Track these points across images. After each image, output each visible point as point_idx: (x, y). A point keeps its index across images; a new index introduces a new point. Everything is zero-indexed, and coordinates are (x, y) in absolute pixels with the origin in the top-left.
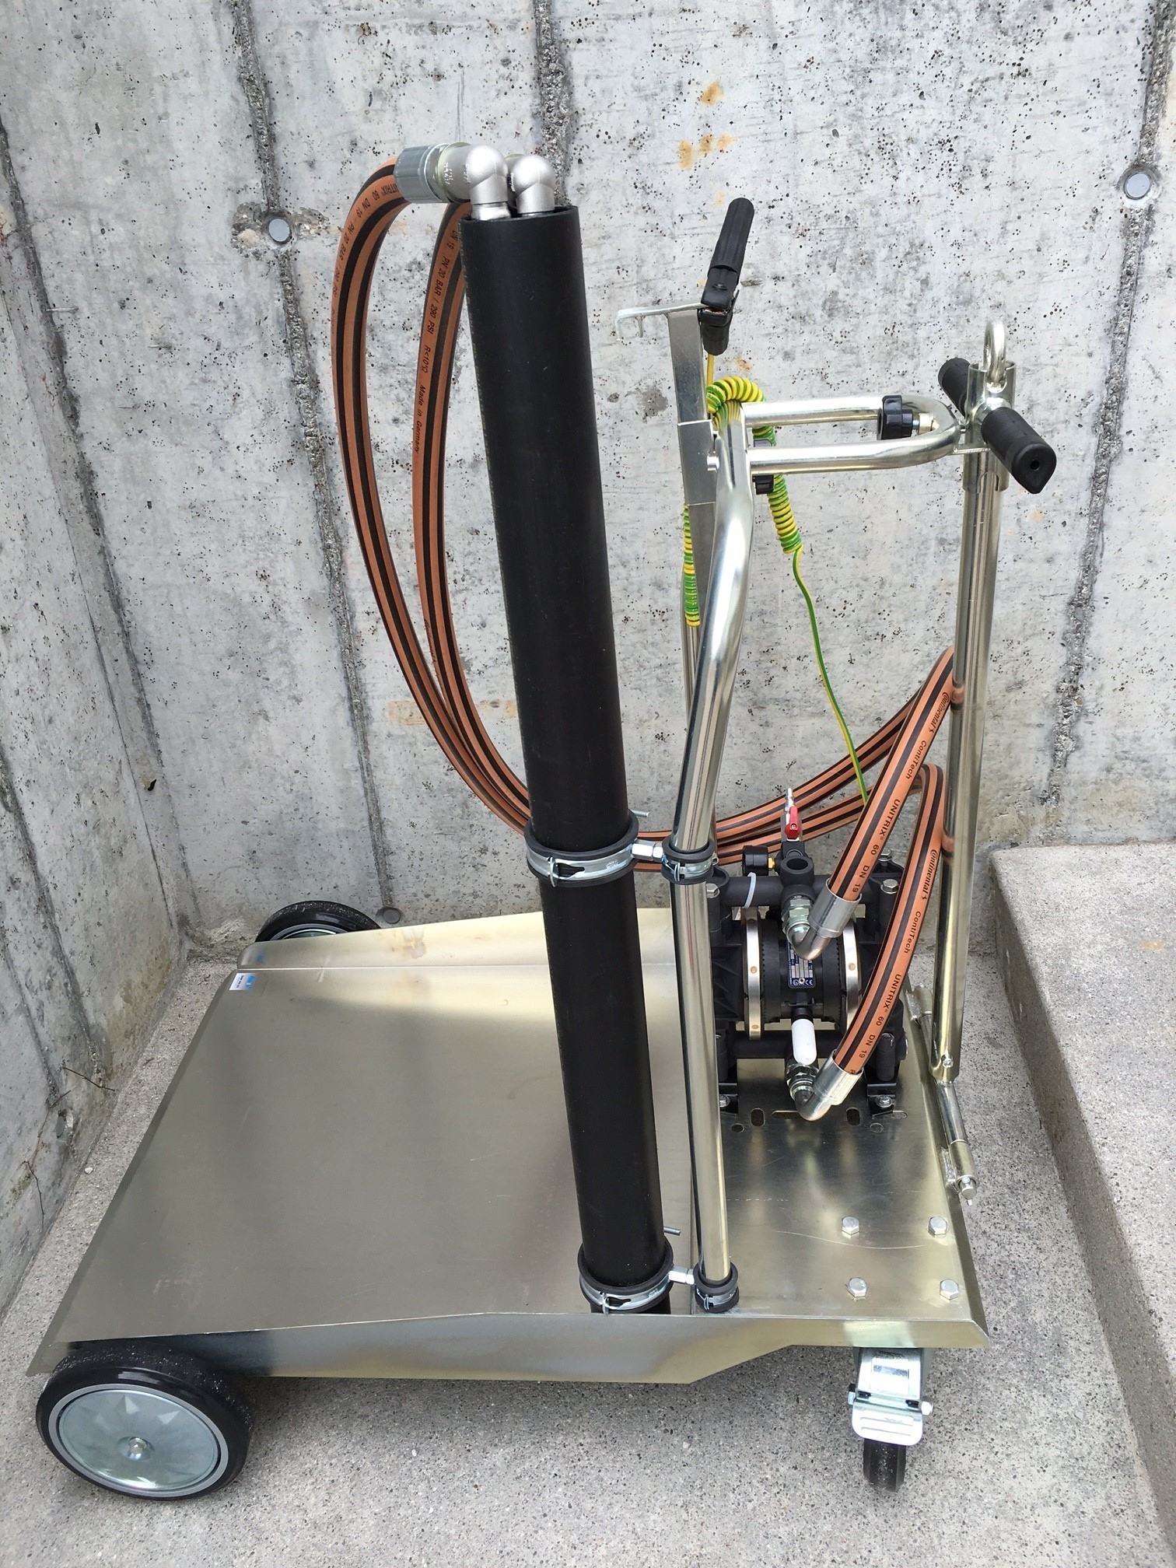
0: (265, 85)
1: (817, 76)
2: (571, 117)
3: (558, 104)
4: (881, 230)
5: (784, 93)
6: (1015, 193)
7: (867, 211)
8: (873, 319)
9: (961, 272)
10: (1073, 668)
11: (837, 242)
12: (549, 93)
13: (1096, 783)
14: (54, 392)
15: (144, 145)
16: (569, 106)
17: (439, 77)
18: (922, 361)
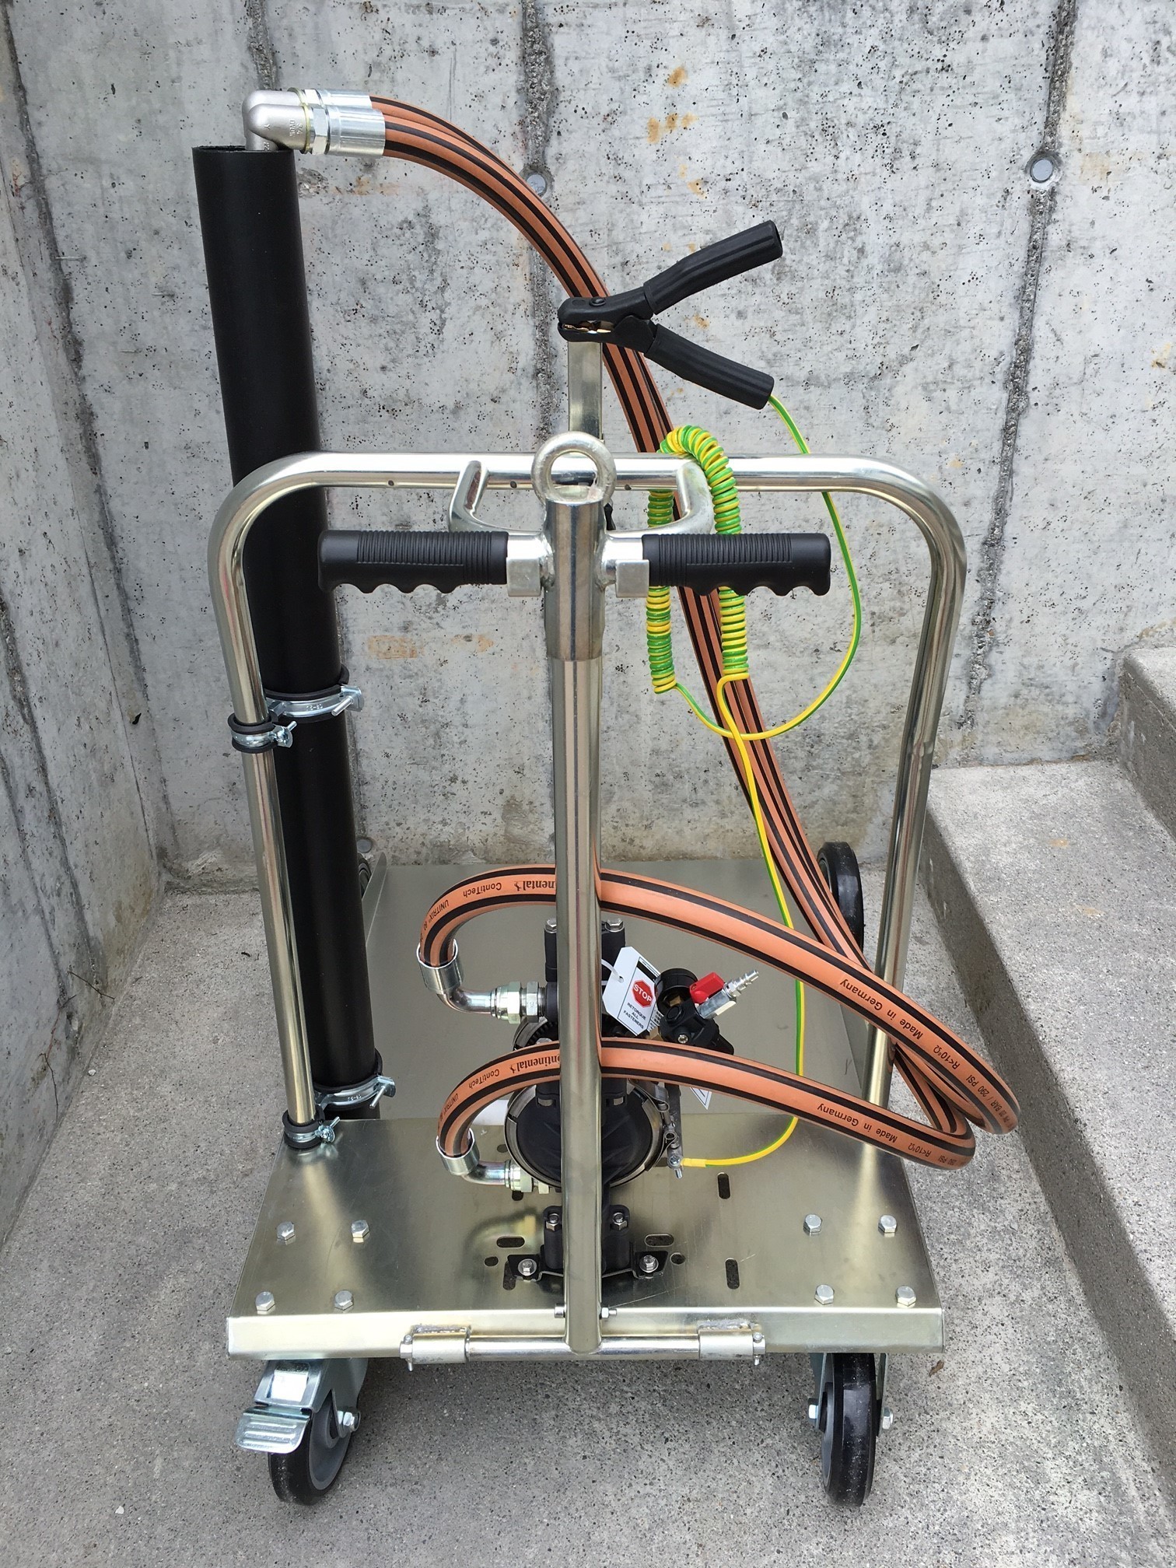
0: (273, 54)
1: (770, 64)
2: (552, 93)
3: (540, 81)
4: (823, 203)
5: (741, 78)
6: (938, 174)
7: (812, 186)
8: (816, 283)
9: (892, 242)
10: (986, 603)
11: (785, 213)
12: (533, 71)
13: (1005, 708)
14: (59, 336)
15: (157, 106)
16: (550, 83)
17: (433, 53)
18: (859, 322)
